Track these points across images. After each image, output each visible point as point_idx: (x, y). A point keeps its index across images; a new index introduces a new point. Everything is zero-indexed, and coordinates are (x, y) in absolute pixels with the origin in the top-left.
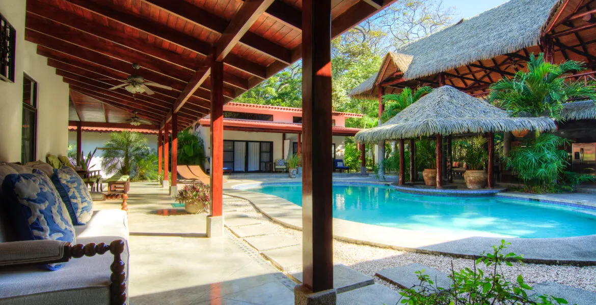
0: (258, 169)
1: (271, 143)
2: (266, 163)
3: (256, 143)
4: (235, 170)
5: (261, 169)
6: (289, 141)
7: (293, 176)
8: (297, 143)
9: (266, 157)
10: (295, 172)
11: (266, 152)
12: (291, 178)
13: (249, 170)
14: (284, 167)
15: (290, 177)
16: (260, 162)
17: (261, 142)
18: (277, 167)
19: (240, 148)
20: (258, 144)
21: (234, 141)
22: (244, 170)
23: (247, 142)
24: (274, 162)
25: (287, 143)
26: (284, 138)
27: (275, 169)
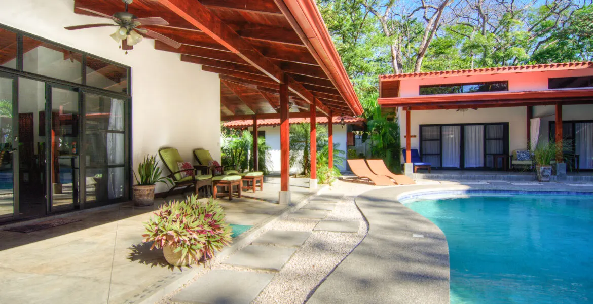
0: (482, 165)
1: (506, 126)
2: (495, 156)
3: (477, 126)
4: (444, 165)
5: (487, 165)
6: (538, 119)
7: (543, 179)
8: (554, 122)
9: (495, 147)
10: (548, 172)
11: (496, 139)
12: (540, 181)
13: (466, 166)
14: (530, 162)
15: (537, 179)
16: (485, 154)
17: (485, 125)
18: (514, 162)
19: (451, 136)
20: (482, 127)
21: (441, 126)
22: (458, 166)
23: (462, 126)
24: (510, 154)
25: (535, 123)
26: (530, 115)
27: (512, 165)
